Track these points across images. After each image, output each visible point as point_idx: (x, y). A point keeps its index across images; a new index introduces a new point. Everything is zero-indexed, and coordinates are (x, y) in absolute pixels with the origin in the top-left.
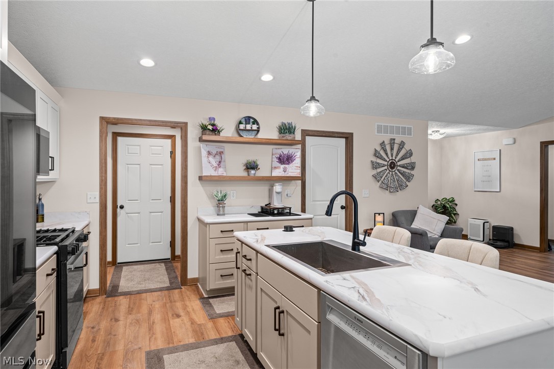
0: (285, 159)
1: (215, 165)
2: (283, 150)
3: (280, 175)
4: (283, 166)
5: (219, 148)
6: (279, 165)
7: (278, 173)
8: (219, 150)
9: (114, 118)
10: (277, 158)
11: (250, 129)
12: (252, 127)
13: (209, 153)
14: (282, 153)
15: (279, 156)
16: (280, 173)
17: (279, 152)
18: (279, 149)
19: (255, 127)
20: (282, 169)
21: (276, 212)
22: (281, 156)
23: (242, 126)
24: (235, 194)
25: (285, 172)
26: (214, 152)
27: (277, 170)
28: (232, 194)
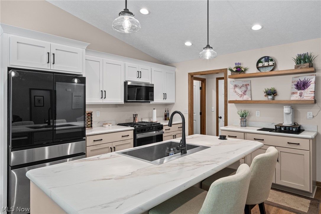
0: (302, 85)
1: (240, 93)
2: (300, 78)
3: (297, 99)
4: (299, 92)
5: (244, 82)
6: (296, 90)
7: (296, 97)
8: (245, 83)
9: (193, 73)
10: (295, 85)
11: (267, 65)
12: (269, 64)
13: (236, 86)
14: (299, 81)
15: (296, 83)
16: (297, 97)
17: (297, 79)
18: (297, 77)
19: (271, 63)
20: (298, 94)
21: (283, 129)
22: (298, 83)
23: (260, 65)
24: (259, 114)
25: (301, 96)
26: (240, 85)
27: (295, 95)
28: (257, 113)
